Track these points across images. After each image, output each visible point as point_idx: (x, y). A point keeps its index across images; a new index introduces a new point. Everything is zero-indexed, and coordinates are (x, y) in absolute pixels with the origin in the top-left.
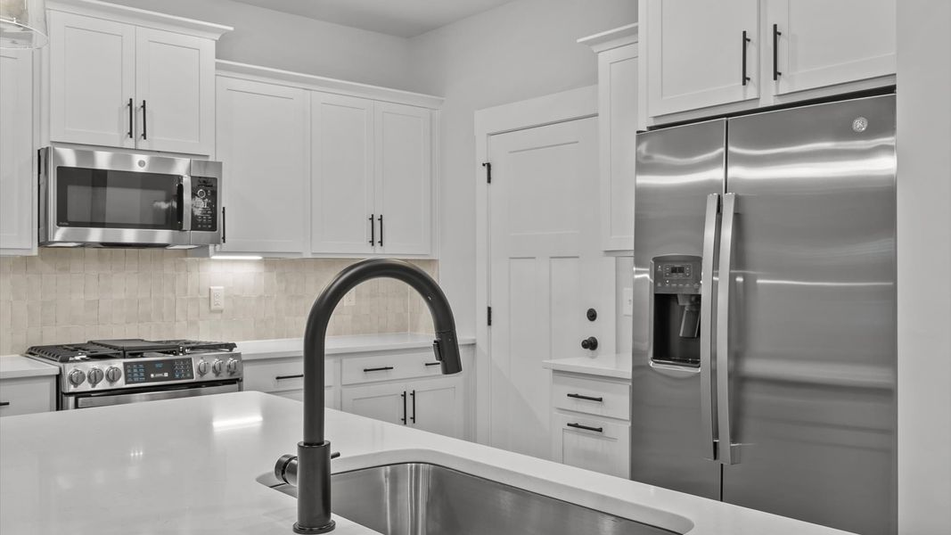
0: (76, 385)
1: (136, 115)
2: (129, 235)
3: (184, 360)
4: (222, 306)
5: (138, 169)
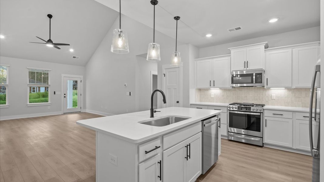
0: (230, 109)
1: (246, 64)
2: (245, 85)
3: (249, 107)
4: (275, 98)
5: (245, 73)
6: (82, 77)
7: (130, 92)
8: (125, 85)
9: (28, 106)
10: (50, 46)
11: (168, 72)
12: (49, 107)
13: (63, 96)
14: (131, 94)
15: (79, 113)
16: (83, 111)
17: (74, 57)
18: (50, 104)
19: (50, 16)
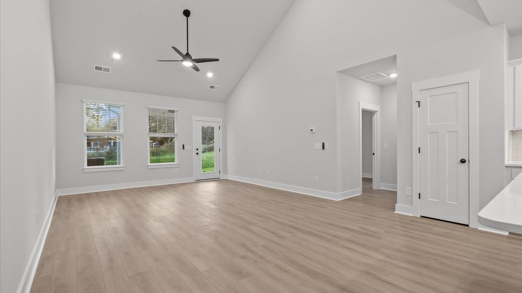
6: (220, 120)
7: (323, 143)
8: (312, 130)
9: (149, 167)
10: (188, 64)
11: (430, 96)
12: (176, 169)
13: (195, 152)
14: (325, 146)
15: (217, 180)
16: (223, 177)
17: (212, 87)
18: (177, 166)
19: (187, 13)
